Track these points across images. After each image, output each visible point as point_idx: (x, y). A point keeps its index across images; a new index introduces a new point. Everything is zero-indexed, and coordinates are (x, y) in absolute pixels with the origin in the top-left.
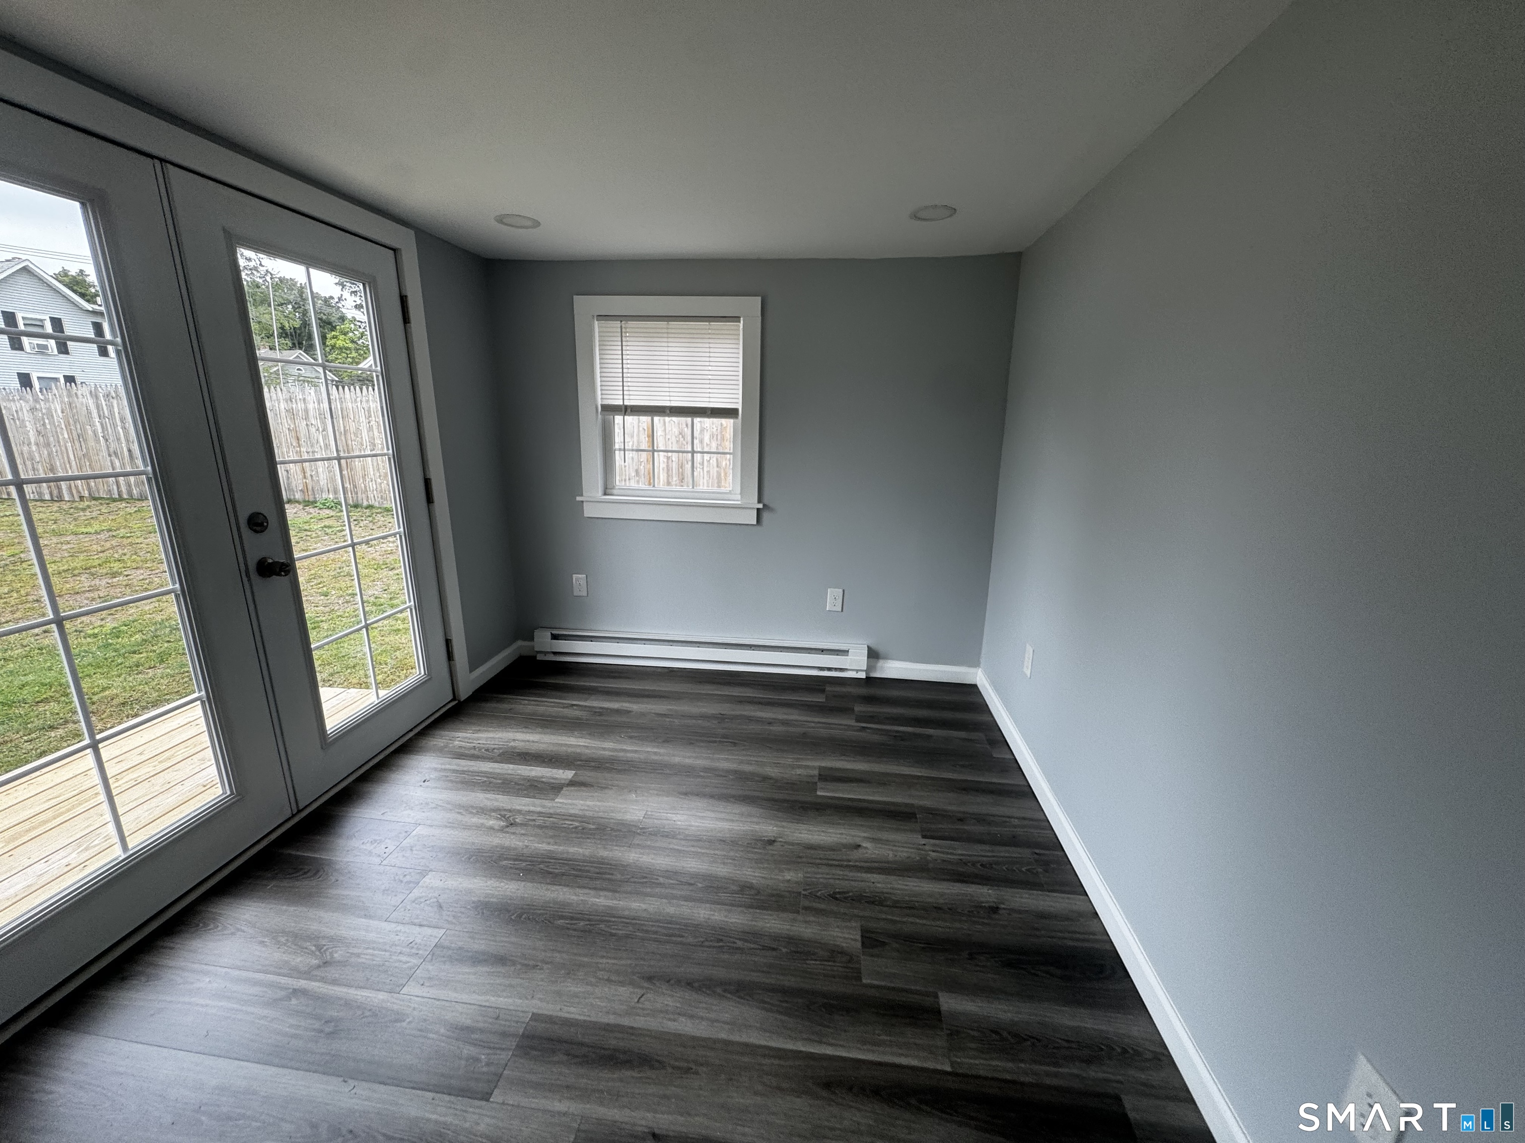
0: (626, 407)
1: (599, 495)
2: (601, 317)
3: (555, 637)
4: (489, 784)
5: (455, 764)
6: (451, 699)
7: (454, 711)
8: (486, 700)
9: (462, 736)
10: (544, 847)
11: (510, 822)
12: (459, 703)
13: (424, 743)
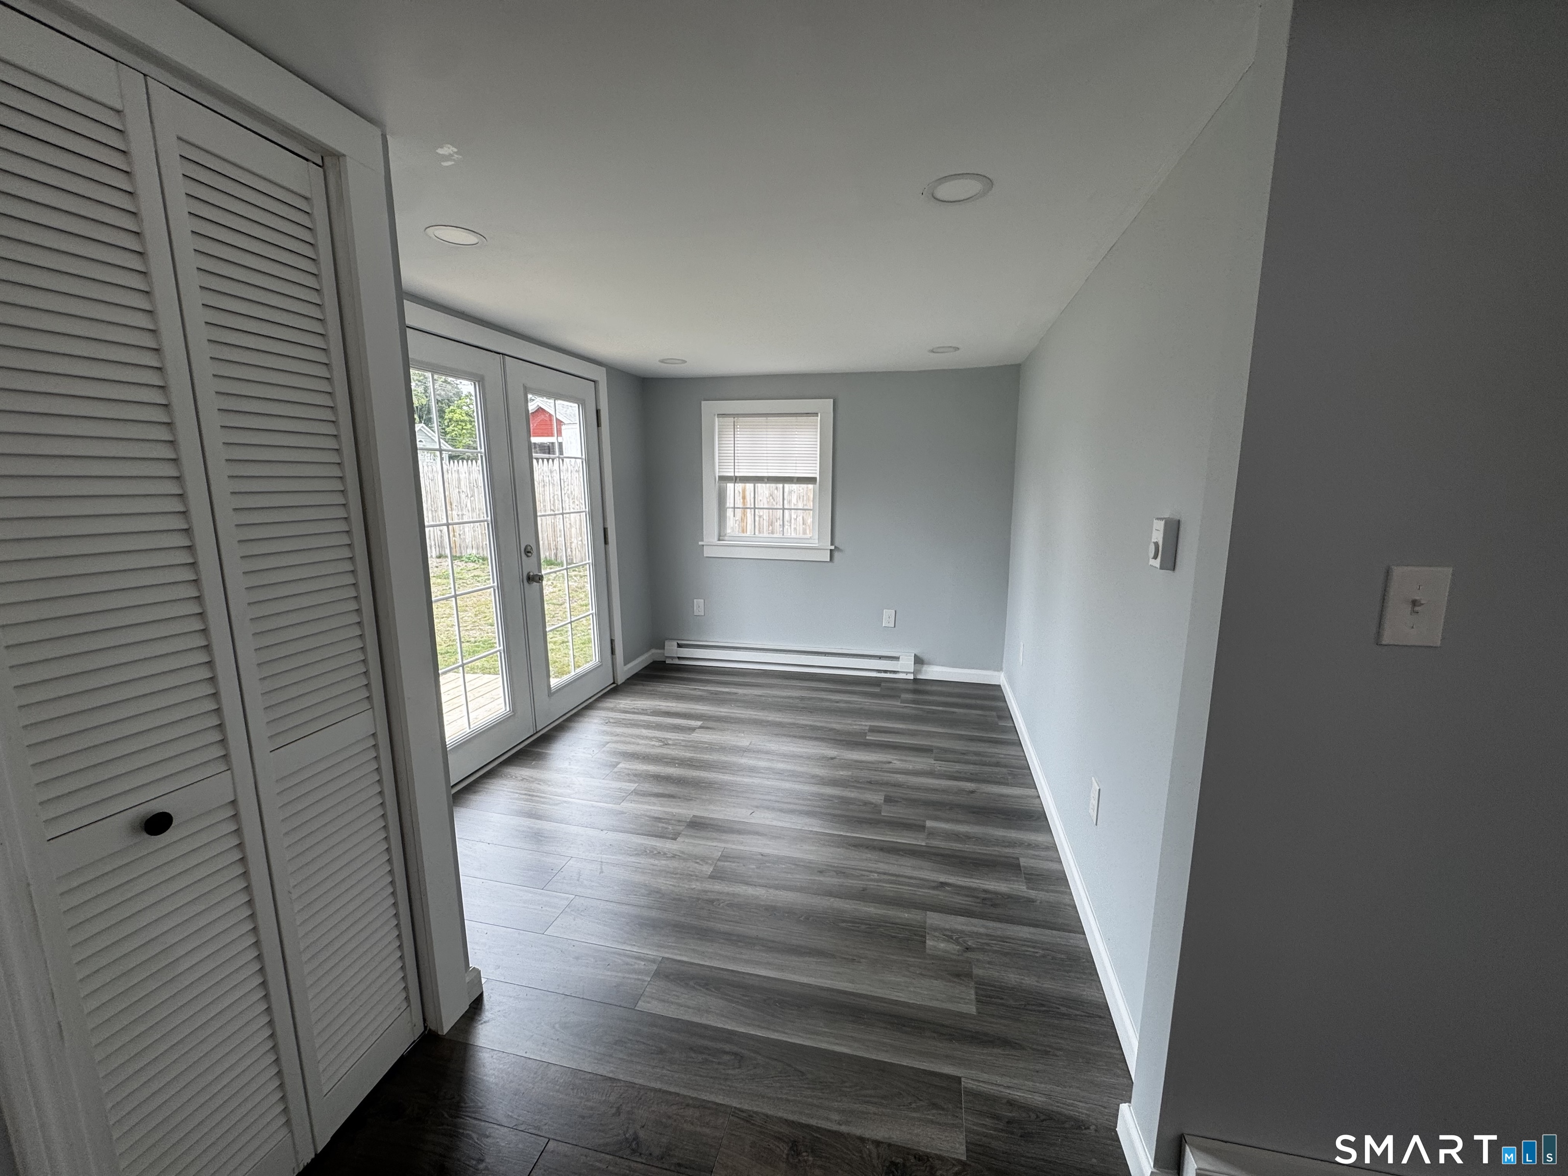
0: (736, 477)
1: (715, 540)
2: (720, 415)
3: (679, 646)
4: (648, 726)
5: (623, 716)
6: (612, 682)
7: (615, 690)
8: (635, 685)
9: (624, 702)
10: (688, 755)
11: (665, 743)
12: (617, 685)
13: (600, 705)
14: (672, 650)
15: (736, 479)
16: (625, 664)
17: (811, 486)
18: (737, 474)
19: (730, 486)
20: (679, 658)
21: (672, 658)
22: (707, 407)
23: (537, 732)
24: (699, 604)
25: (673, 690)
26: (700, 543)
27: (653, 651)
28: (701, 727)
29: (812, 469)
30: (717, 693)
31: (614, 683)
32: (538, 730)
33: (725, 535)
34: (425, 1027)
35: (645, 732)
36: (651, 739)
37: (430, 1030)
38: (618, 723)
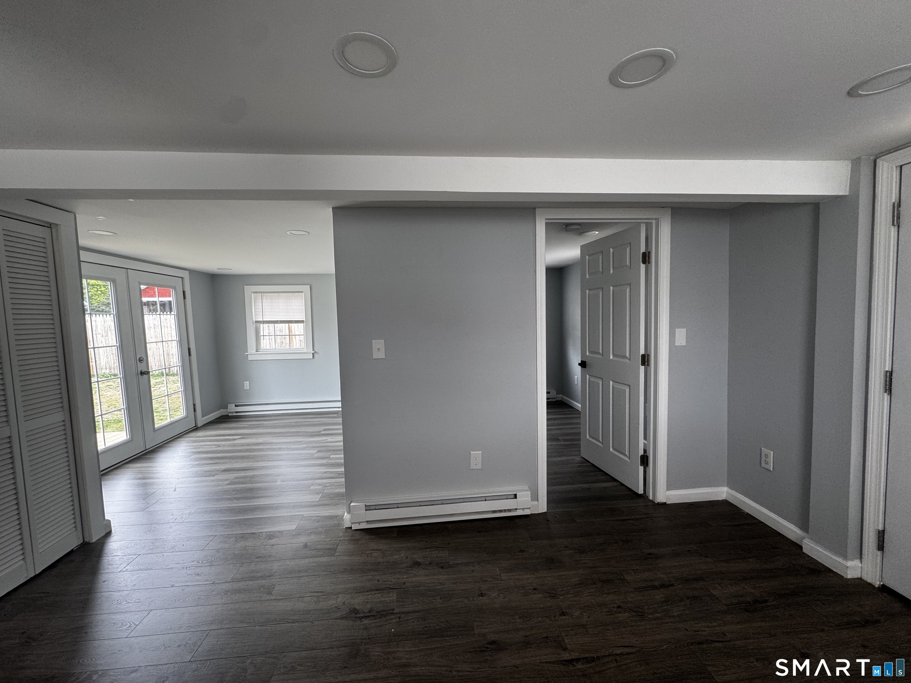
0: (264, 321)
1: (254, 351)
2: (254, 292)
3: (236, 406)
4: (211, 441)
5: (198, 439)
6: (195, 425)
7: (196, 429)
8: (208, 426)
9: (200, 433)
10: (230, 448)
11: (219, 446)
12: (198, 427)
13: (186, 436)
14: (232, 408)
15: (264, 322)
16: (203, 417)
17: (303, 324)
18: (264, 320)
19: (261, 325)
20: (236, 412)
21: (232, 412)
22: (248, 289)
23: (146, 450)
24: (247, 384)
25: (229, 426)
26: (246, 354)
27: (222, 410)
28: (240, 438)
29: (301, 317)
30: (253, 425)
31: (196, 426)
32: (147, 448)
33: (260, 349)
34: (84, 541)
35: (208, 443)
36: (212, 445)
37: (86, 542)
38: (195, 441)
